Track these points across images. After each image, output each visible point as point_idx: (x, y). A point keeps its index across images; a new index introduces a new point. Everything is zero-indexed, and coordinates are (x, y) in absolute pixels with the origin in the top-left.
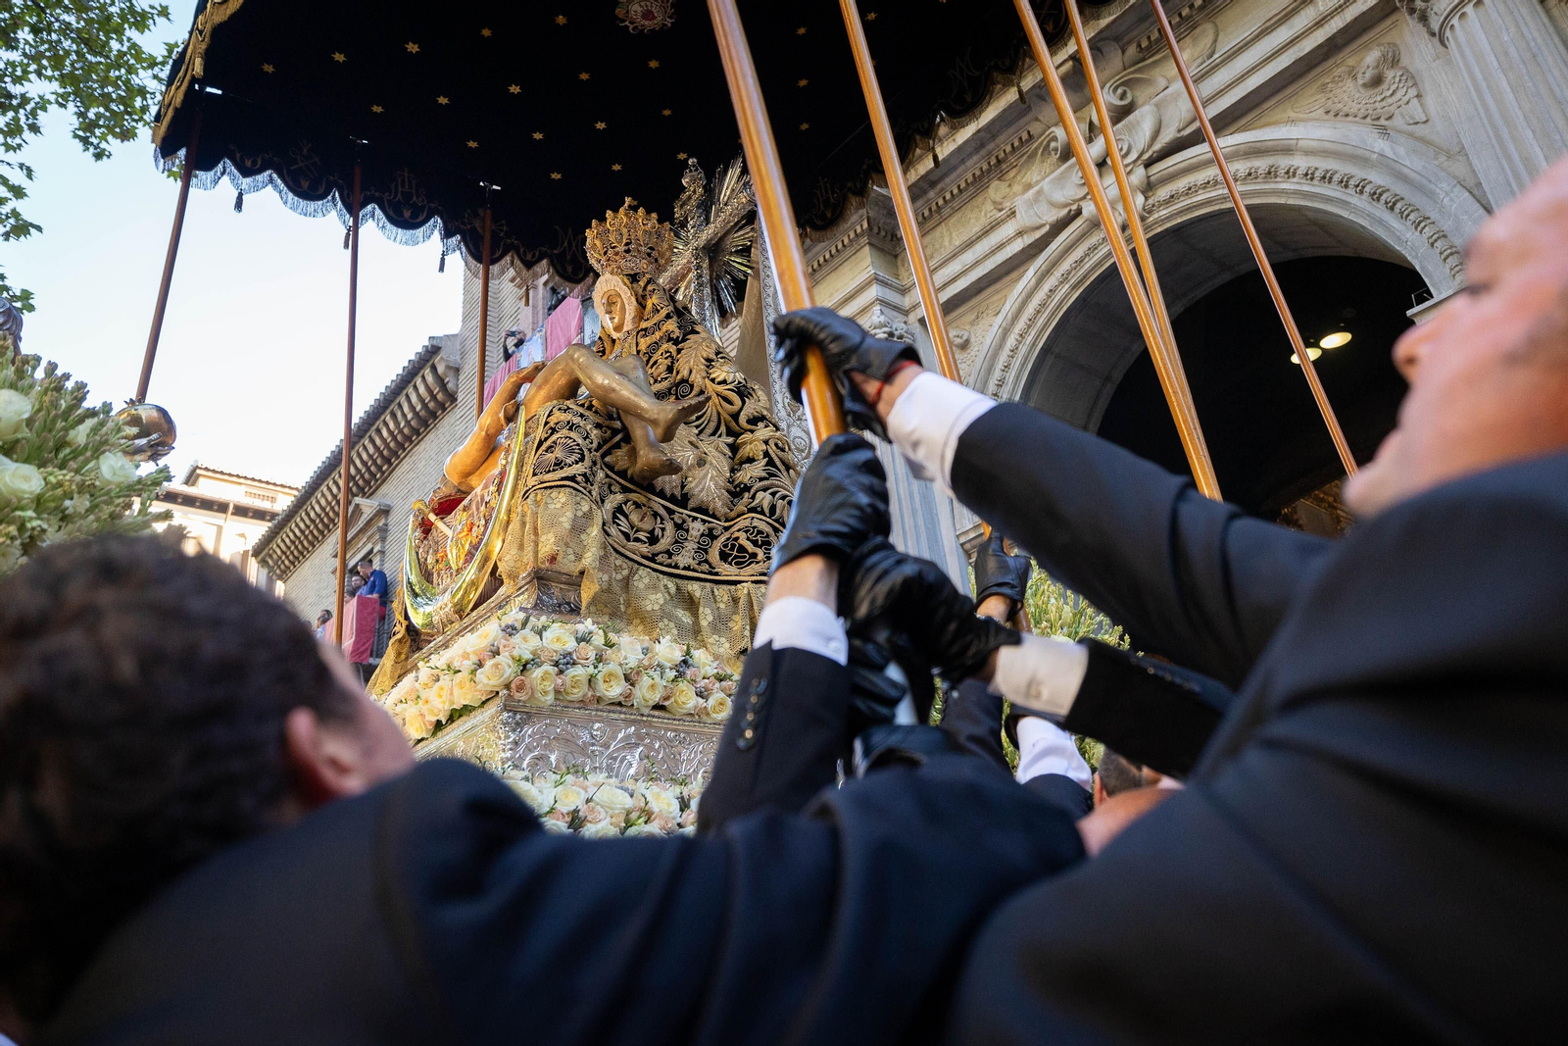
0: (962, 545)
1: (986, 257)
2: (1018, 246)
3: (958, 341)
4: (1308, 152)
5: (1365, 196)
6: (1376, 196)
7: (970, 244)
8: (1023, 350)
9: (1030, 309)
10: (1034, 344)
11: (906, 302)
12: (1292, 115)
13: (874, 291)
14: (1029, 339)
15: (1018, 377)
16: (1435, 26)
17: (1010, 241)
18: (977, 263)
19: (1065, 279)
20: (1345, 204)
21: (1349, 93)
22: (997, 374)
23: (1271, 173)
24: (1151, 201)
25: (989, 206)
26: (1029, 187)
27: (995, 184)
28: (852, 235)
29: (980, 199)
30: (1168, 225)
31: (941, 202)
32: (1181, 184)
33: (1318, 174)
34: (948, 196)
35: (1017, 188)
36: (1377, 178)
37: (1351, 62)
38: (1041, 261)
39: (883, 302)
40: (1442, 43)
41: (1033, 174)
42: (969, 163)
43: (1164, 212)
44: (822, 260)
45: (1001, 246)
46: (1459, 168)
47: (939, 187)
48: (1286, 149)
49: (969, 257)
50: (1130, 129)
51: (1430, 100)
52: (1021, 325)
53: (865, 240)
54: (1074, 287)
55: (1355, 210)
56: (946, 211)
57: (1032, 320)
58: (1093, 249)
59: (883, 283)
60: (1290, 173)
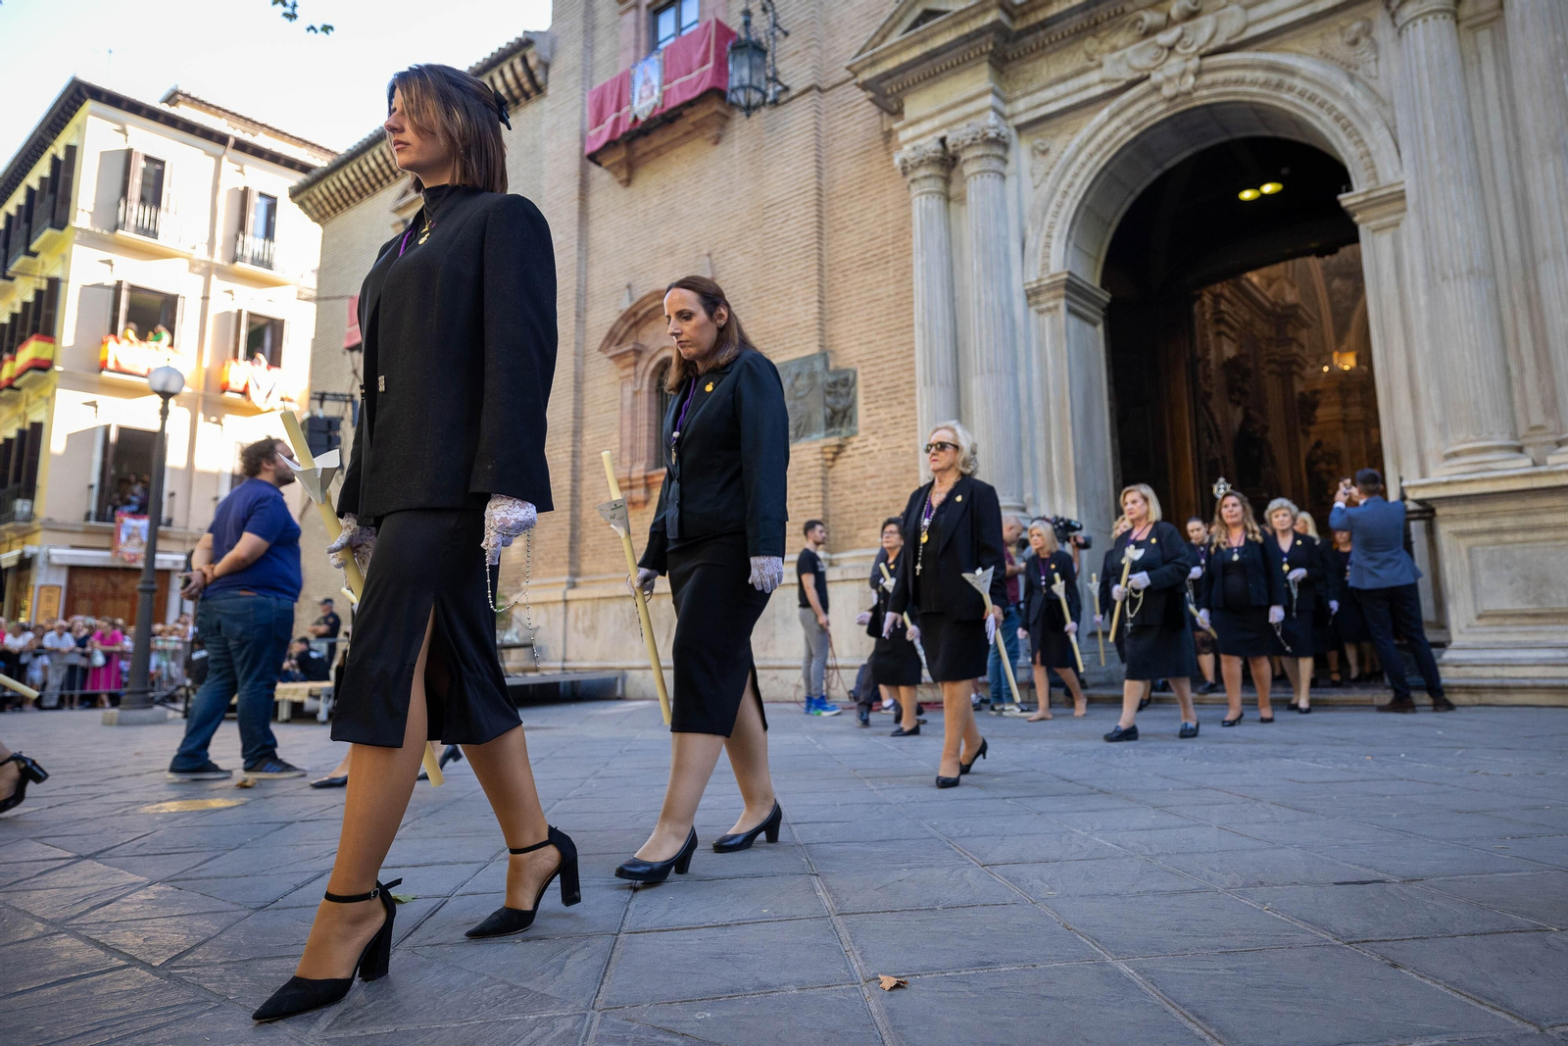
0: (1026, 291)
1: (1075, 92)
2: (1099, 90)
3: (1042, 148)
4: (1305, 79)
5: (1331, 117)
6: (1338, 119)
7: (1063, 79)
8: (1090, 165)
9: (1100, 137)
10: (1098, 163)
11: (1007, 110)
12: (1298, 47)
13: (990, 100)
14: (1096, 158)
15: (1082, 184)
16: (1399, 23)
17: (1094, 85)
18: (1066, 95)
19: (1128, 122)
20: (1318, 118)
21: (1336, 44)
22: (1068, 178)
23: (1279, 86)
24: (1198, 83)
25: (1081, 56)
26: (1114, 49)
27: (1090, 40)
28: (978, 52)
29: (1074, 47)
30: (1205, 101)
31: (1047, 42)
32: (1220, 76)
33: (1308, 95)
34: (1053, 39)
35: (1106, 47)
36: (1341, 107)
37: (1343, 23)
38: (1115, 104)
39: (995, 109)
40: (1399, 34)
41: (1120, 39)
42: (1075, 18)
43: (1205, 92)
44: (949, 64)
45: (1087, 87)
46: (1387, 115)
47: (1049, 29)
48: (1291, 72)
49: (1061, 88)
50: (1197, 28)
51: (1382, 64)
52: (1092, 146)
53: (986, 57)
54: (1134, 129)
55: (1324, 124)
56: (1049, 49)
57: (1100, 147)
58: (1151, 106)
59: (996, 94)
60: (1291, 89)
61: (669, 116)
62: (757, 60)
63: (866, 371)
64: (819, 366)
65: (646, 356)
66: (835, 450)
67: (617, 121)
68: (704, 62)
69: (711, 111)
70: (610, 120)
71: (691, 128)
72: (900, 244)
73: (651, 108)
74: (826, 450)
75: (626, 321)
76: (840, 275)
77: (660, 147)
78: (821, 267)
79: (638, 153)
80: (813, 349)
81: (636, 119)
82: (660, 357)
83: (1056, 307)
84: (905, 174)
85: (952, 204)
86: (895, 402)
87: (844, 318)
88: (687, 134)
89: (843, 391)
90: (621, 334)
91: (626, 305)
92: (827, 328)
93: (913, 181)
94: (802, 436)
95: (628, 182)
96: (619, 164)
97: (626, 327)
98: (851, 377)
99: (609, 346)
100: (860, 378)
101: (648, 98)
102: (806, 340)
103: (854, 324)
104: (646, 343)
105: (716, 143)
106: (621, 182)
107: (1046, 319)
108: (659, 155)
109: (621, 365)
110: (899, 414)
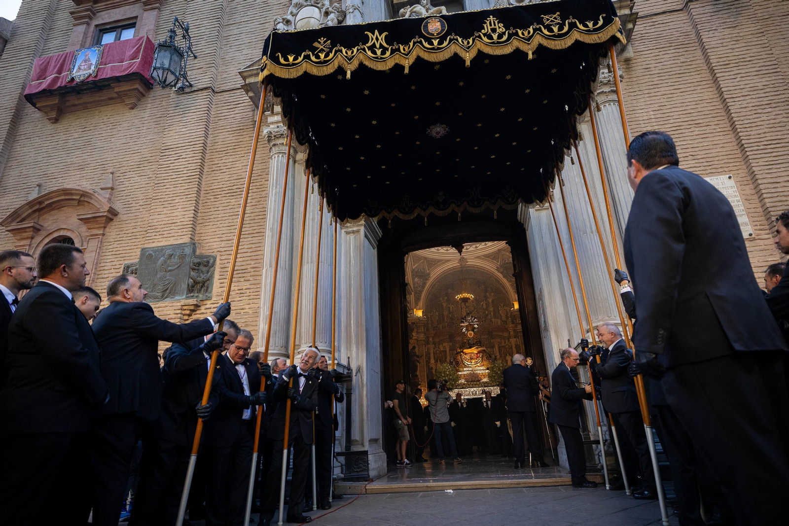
61: (99, 84)
62: (176, 58)
63: (223, 258)
64: (188, 251)
65: (43, 233)
66: (192, 308)
67: (56, 80)
68: (134, 57)
69: (132, 88)
70: (50, 79)
71: (116, 95)
72: (258, 184)
73: (86, 75)
74: (185, 308)
75: (31, 207)
76: (212, 197)
77: (88, 103)
78: (199, 191)
79: (68, 104)
80: (186, 239)
81: (73, 79)
82: (55, 235)
83: (358, 231)
84: (269, 141)
85: (296, 164)
86: (242, 280)
87: (211, 224)
88: (111, 99)
89: (204, 269)
90: (23, 216)
91: (34, 195)
92: (198, 228)
93: (274, 145)
94: (166, 297)
95: (56, 120)
96: (52, 107)
97: (30, 211)
98: (211, 261)
99: (11, 222)
100: (218, 262)
101: (85, 70)
102: (180, 234)
103: (218, 227)
104: (45, 225)
105: (132, 108)
106: (49, 119)
107: (352, 236)
108: (86, 108)
109: (18, 238)
110: (244, 287)
